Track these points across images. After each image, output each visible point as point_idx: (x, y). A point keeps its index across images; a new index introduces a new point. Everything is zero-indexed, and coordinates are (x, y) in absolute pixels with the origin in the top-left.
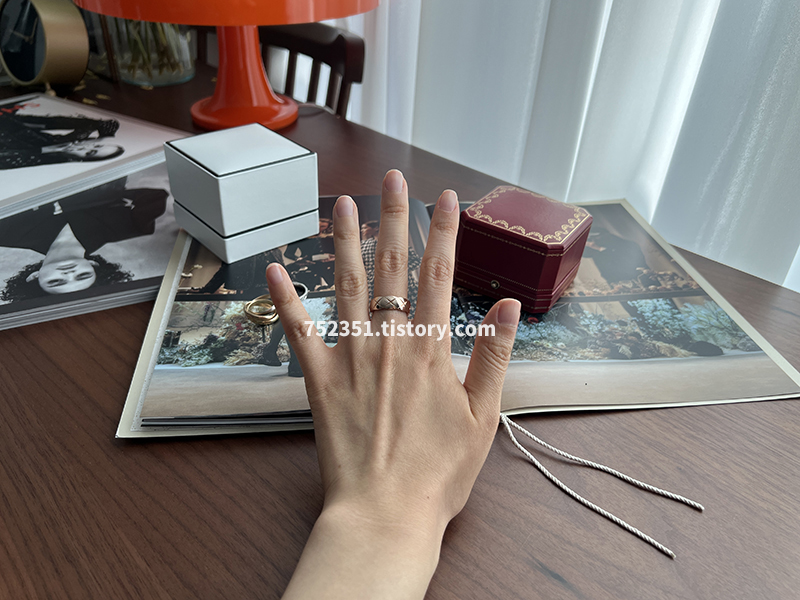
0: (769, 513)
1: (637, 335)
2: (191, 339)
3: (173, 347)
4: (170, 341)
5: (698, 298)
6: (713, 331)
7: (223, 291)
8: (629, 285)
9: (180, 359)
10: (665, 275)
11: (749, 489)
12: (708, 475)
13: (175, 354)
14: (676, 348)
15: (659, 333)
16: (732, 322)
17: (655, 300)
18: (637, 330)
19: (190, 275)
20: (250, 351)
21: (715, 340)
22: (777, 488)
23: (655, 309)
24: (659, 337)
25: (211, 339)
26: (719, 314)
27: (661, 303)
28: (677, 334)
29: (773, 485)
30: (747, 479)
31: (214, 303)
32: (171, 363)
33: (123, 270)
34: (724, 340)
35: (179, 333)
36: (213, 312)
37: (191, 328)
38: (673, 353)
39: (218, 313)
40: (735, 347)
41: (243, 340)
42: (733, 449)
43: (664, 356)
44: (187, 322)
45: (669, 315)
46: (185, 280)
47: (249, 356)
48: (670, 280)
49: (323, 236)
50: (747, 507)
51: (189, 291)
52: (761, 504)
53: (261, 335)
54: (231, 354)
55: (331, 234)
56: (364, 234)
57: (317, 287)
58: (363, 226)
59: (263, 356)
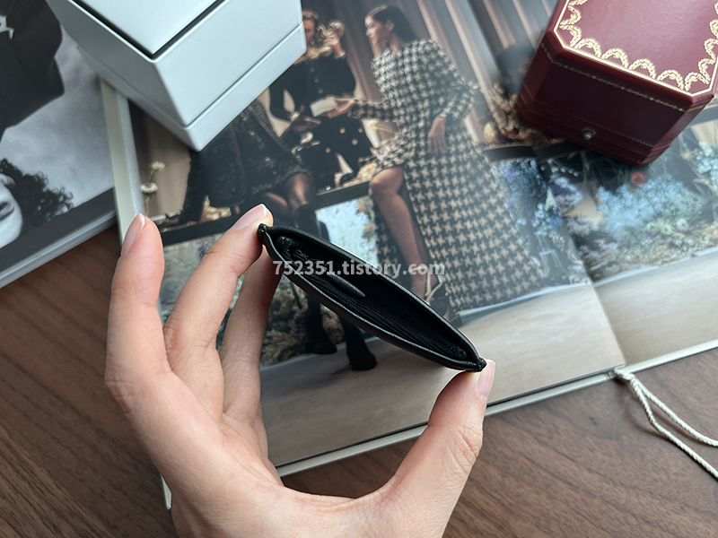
7: (212, 213)
19: (153, 187)
20: (287, 330)
31: (207, 241)
33: (53, 185)
46: (150, 202)
47: (289, 340)
49: (314, 54)
53: (292, 296)
54: (266, 341)
55: (326, 48)
56: (374, 42)
57: (338, 177)
58: (369, 21)
59: (308, 336)
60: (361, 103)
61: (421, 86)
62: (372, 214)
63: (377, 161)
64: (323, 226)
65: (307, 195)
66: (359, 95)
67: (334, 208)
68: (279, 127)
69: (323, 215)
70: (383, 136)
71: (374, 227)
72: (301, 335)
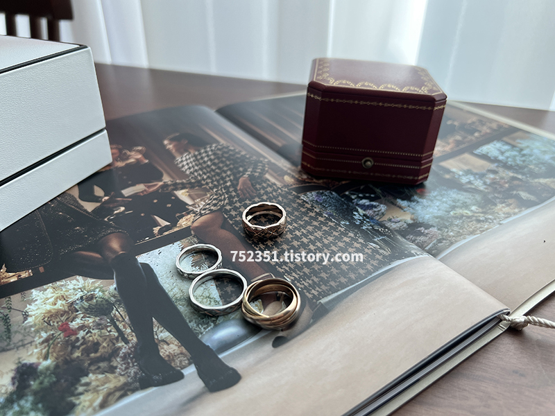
1: (516, 179)
7: (9, 277)
10: (474, 123)
15: (531, 172)
17: (492, 145)
20: (112, 370)
23: (501, 152)
24: (535, 175)
25: (25, 374)
26: (549, 142)
27: (499, 145)
28: (543, 168)
36: (6, 320)
39: (16, 318)
41: (87, 352)
45: (516, 153)
47: (115, 381)
48: (482, 125)
49: (120, 164)
53: (114, 333)
54: (81, 389)
55: (131, 160)
56: (174, 151)
57: (156, 229)
58: (166, 142)
59: (141, 369)
60: (169, 183)
61: (221, 165)
63: (194, 212)
67: (155, 251)
69: (144, 259)
70: (195, 197)
72: (132, 371)
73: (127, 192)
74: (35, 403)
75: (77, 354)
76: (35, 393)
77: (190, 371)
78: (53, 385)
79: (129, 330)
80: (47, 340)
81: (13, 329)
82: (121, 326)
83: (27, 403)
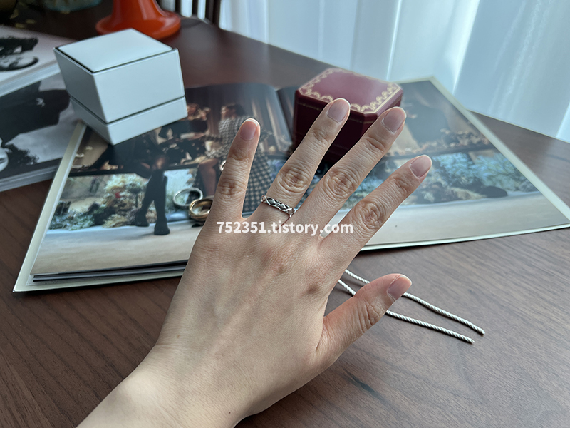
0: (542, 323)
1: (439, 184)
2: (78, 208)
3: (63, 215)
4: (61, 210)
5: (489, 152)
6: (500, 177)
8: (435, 144)
9: (68, 224)
10: (463, 134)
11: (526, 305)
12: (493, 295)
13: (64, 221)
14: (471, 193)
15: (457, 181)
16: (515, 169)
17: (454, 155)
18: (440, 180)
19: (82, 155)
20: (124, 215)
21: (502, 184)
22: (549, 302)
23: (455, 162)
24: (457, 185)
25: (95, 207)
26: (505, 162)
27: (460, 157)
28: (471, 181)
29: (546, 300)
30: (525, 296)
31: (99, 178)
32: (60, 228)
33: (31, 154)
34: (508, 184)
35: (69, 203)
36: (98, 185)
37: (80, 198)
38: (468, 197)
39: (102, 185)
40: (517, 189)
41: (120, 206)
42: (513, 272)
43: (460, 199)
44: (76, 194)
45: (465, 166)
46: (77, 160)
47: (123, 219)
48: (467, 138)
49: (191, 118)
50: (524, 320)
51: (80, 169)
52: (536, 317)
53: (134, 202)
54: (110, 218)
55: (198, 117)
56: (223, 116)
57: (183, 160)
58: (224, 109)
59: (135, 219)
62: (195, 175)
63: (207, 155)
64: (166, 178)
65: (162, 166)
66: (207, 133)
67: (175, 172)
68: (160, 140)
69: (167, 174)
71: (194, 179)
72: (131, 218)
73: (183, 136)
74: (92, 218)
75: (116, 206)
76: (94, 215)
77: (153, 225)
78: (101, 214)
79: (140, 203)
80: (108, 197)
81: (99, 189)
82: (139, 200)
83: (89, 217)
